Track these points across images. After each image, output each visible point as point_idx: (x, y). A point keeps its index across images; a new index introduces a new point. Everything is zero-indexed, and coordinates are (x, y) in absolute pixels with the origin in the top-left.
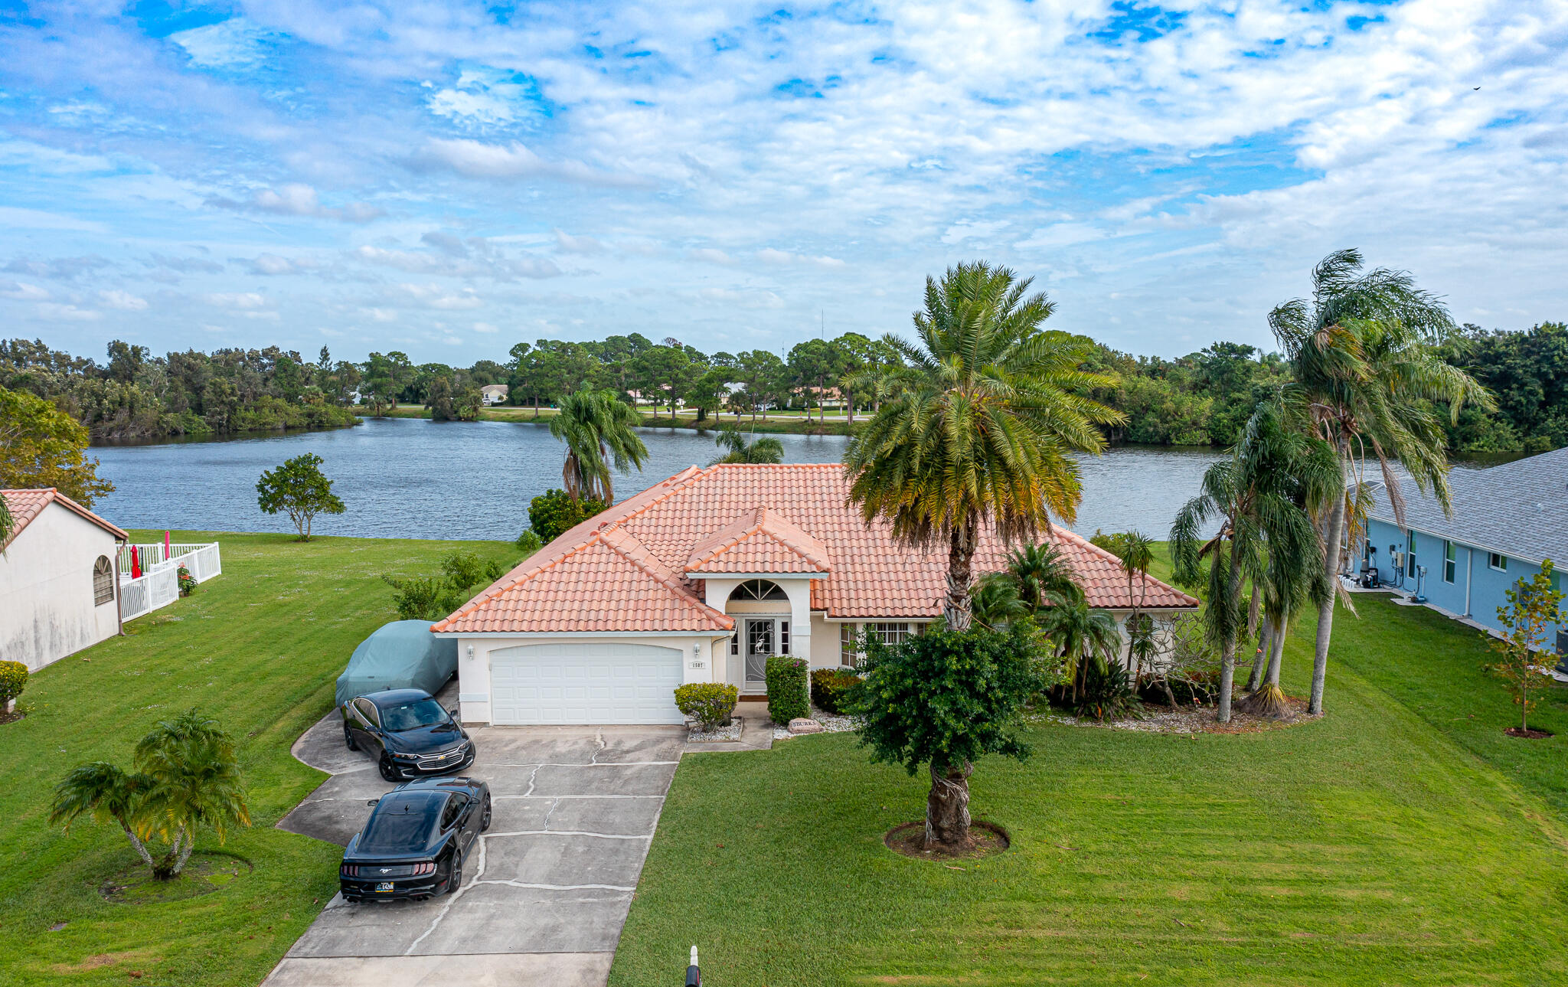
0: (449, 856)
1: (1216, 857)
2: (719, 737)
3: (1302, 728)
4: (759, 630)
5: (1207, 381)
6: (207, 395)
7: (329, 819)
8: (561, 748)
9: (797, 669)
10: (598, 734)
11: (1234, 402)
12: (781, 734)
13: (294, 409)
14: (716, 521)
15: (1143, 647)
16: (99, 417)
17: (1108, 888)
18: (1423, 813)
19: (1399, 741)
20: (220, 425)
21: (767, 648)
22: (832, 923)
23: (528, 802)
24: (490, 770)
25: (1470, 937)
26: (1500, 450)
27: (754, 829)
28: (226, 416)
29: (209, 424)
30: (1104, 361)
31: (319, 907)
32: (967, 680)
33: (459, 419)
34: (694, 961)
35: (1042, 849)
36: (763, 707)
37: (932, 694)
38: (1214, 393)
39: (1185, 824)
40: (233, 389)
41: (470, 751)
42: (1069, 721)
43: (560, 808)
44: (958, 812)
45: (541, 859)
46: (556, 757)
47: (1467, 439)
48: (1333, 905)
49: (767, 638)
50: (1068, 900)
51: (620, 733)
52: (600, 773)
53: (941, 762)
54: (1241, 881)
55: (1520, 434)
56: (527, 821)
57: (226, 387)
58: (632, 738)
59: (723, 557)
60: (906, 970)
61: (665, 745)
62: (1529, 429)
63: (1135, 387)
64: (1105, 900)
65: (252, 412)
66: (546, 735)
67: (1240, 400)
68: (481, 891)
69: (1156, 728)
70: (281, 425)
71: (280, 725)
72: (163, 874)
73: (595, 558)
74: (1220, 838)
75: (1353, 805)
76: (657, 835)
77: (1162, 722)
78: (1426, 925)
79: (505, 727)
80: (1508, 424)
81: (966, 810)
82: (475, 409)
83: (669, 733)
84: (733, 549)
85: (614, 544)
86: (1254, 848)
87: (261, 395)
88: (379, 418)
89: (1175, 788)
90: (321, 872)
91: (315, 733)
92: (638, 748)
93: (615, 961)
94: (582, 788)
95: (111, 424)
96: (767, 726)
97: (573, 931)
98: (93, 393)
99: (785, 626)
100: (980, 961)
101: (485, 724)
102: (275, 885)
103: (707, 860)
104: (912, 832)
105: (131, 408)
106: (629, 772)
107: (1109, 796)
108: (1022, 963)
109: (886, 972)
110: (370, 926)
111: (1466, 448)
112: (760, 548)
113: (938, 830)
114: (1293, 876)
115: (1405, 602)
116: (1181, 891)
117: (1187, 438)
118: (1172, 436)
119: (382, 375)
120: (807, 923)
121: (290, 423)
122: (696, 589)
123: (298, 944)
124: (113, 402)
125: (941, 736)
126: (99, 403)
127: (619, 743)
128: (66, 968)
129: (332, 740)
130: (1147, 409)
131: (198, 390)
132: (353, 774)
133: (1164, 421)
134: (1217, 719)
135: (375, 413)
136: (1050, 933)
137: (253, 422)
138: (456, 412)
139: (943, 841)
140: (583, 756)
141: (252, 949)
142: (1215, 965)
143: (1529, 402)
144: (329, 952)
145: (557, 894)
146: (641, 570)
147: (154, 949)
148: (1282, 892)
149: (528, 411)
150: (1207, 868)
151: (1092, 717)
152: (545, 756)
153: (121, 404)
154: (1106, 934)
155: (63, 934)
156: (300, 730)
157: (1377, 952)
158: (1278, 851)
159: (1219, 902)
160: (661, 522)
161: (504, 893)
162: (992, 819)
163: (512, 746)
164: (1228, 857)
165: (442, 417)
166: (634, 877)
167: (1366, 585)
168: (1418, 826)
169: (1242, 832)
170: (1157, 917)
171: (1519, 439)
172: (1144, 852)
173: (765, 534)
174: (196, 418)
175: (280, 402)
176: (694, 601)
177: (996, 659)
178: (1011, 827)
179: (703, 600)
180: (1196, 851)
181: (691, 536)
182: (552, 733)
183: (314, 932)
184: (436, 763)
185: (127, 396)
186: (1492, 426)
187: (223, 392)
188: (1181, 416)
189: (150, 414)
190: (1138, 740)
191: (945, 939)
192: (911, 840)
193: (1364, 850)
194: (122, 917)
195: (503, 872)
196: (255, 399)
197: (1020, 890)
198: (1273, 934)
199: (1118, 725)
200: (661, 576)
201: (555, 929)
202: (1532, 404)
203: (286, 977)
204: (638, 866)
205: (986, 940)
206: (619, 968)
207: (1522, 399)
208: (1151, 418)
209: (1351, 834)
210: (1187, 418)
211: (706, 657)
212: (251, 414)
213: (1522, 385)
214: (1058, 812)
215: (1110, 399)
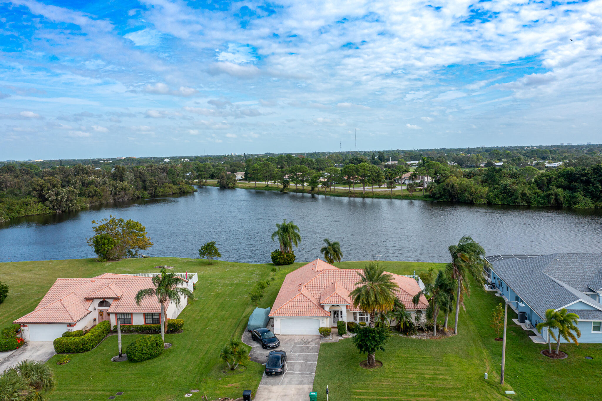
0: (283, 367)
1: (420, 369)
2: (328, 339)
3: (450, 338)
4: (336, 313)
5: (487, 180)
6: (148, 184)
7: (256, 357)
8: (296, 341)
9: (343, 324)
10: (303, 337)
11: (495, 189)
12: (340, 338)
13: (175, 187)
14: (326, 285)
15: (417, 319)
16: (115, 194)
17: (398, 375)
18: (464, 360)
19: (470, 342)
20: (152, 194)
21: (337, 316)
22: (349, 381)
23: (292, 355)
24: (283, 346)
25: (458, 386)
26: (586, 208)
27: (336, 361)
28: (154, 191)
29: (149, 194)
30: (451, 172)
31: (262, 376)
32: (374, 338)
33: (229, 188)
34: (327, 388)
35: (388, 367)
36: (336, 330)
37: (367, 340)
38: (489, 185)
39: (416, 361)
40: (156, 181)
41: (279, 343)
42: (401, 335)
43: (299, 356)
44: (373, 360)
45: (297, 367)
46: (295, 343)
47: (575, 204)
48: (437, 379)
49: (337, 314)
50: (390, 377)
51: (307, 337)
52: (305, 348)
53: (369, 352)
54: (422, 374)
56: (293, 359)
57: (154, 181)
58: (310, 338)
59: (328, 300)
60: (361, 389)
61: (317, 341)
62: (597, 200)
63: (461, 183)
64: (397, 377)
65: (162, 189)
66: (292, 337)
67: (497, 188)
68: (288, 373)
69: (419, 337)
70: (171, 193)
71: (236, 334)
72: (232, 369)
73: (301, 298)
74: (422, 365)
75: (451, 358)
76: (318, 362)
77: (421, 336)
78: (451, 383)
79: (283, 335)
80: (589, 198)
81: (374, 359)
82: (234, 184)
83: (317, 337)
84: (330, 298)
85: (304, 294)
86: (428, 367)
87: (165, 182)
88: (201, 186)
89: (418, 353)
90: (259, 369)
91: (244, 336)
92: (312, 341)
93: (313, 387)
94: (302, 351)
95: (119, 196)
96: (338, 335)
97: (305, 381)
98: (113, 186)
99: (341, 312)
100: (373, 388)
101: (279, 335)
102: (253, 372)
103: (327, 368)
104: (365, 362)
105: (125, 191)
106: (310, 347)
107: (404, 355)
108: (380, 388)
109: (358, 389)
110: (271, 380)
111: (574, 207)
112: (336, 297)
113: (369, 363)
114: (432, 373)
115: (497, 295)
116: (411, 376)
117: (478, 202)
118: (474, 201)
119: (201, 171)
120: (345, 381)
121: (174, 192)
122: (323, 307)
123: (261, 383)
124: (119, 189)
125: (369, 349)
126: (115, 189)
127: (307, 340)
128: (226, 386)
129: (249, 338)
130: (465, 190)
131: (144, 181)
132: (256, 347)
133: (471, 195)
134: (433, 335)
135: (200, 184)
136: (385, 383)
137: (162, 192)
138: (228, 185)
139: (370, 365)
140: (301, 343)
141: (254, 383)
142: (411, 389)
143: (596, 190)
144: (266, 384)
145: (302, 374)
146: (311, 301)
147: (238, 383)
148: (428, 376)
149: (252, 184)
150: (417, 371)
151: (407, 335)
152: (293, 343)
153: (122, 189)
154: (395, 384)
155: (222, 380)
156: (241, 335)
157: (440, 388)
158: (432, 368)
159: (417, 378)
160: (313, 285)
161: (292, 374)
162: (380, 360)
163: (286, 340)
164: (422, 369)
165: (223, 187)
166: (314, 371)
167: (491, 288)
168: (461, 363)
169: (427, 364)
170: (405, 380)
171: (593, 203)
172: (407, 368)
173: (337, 294)
174: (144, 192)
175: (171, 185)
176: (322, 309)
177: (378, 333)
178: (383, 362)
179: (324, 309)
180: (416, 368)
181: (320, 289)
182: (293, 337)
183: (262, 381)
184: (274, 346)
185: (124, 186)
186: (584, 199)
187: (153, 183)
188: (477, 194)
189: (131, 192)
190: (414, 341)
191: (368, 384)
192: (365, 364)
193: (448, 368)
194: (230, 377)
195: (291, 370)
196: (163, 184)
197: (382, 375)
198: (424, 384)
199: (412, 336)
200: (315, 303)
201: (302, 381)
202: (597, 191)
203: (261, 388)
204: (315, 369)
205: (375, 384)
206: (314, 388)
207: (593, 189)
208: (467, 194)
209: (449, 365)
210: (479, 194)
211: (325, 321)
212: (162, 190)
213: (593, 184)
214: (393, 359)
215: (452, 187)
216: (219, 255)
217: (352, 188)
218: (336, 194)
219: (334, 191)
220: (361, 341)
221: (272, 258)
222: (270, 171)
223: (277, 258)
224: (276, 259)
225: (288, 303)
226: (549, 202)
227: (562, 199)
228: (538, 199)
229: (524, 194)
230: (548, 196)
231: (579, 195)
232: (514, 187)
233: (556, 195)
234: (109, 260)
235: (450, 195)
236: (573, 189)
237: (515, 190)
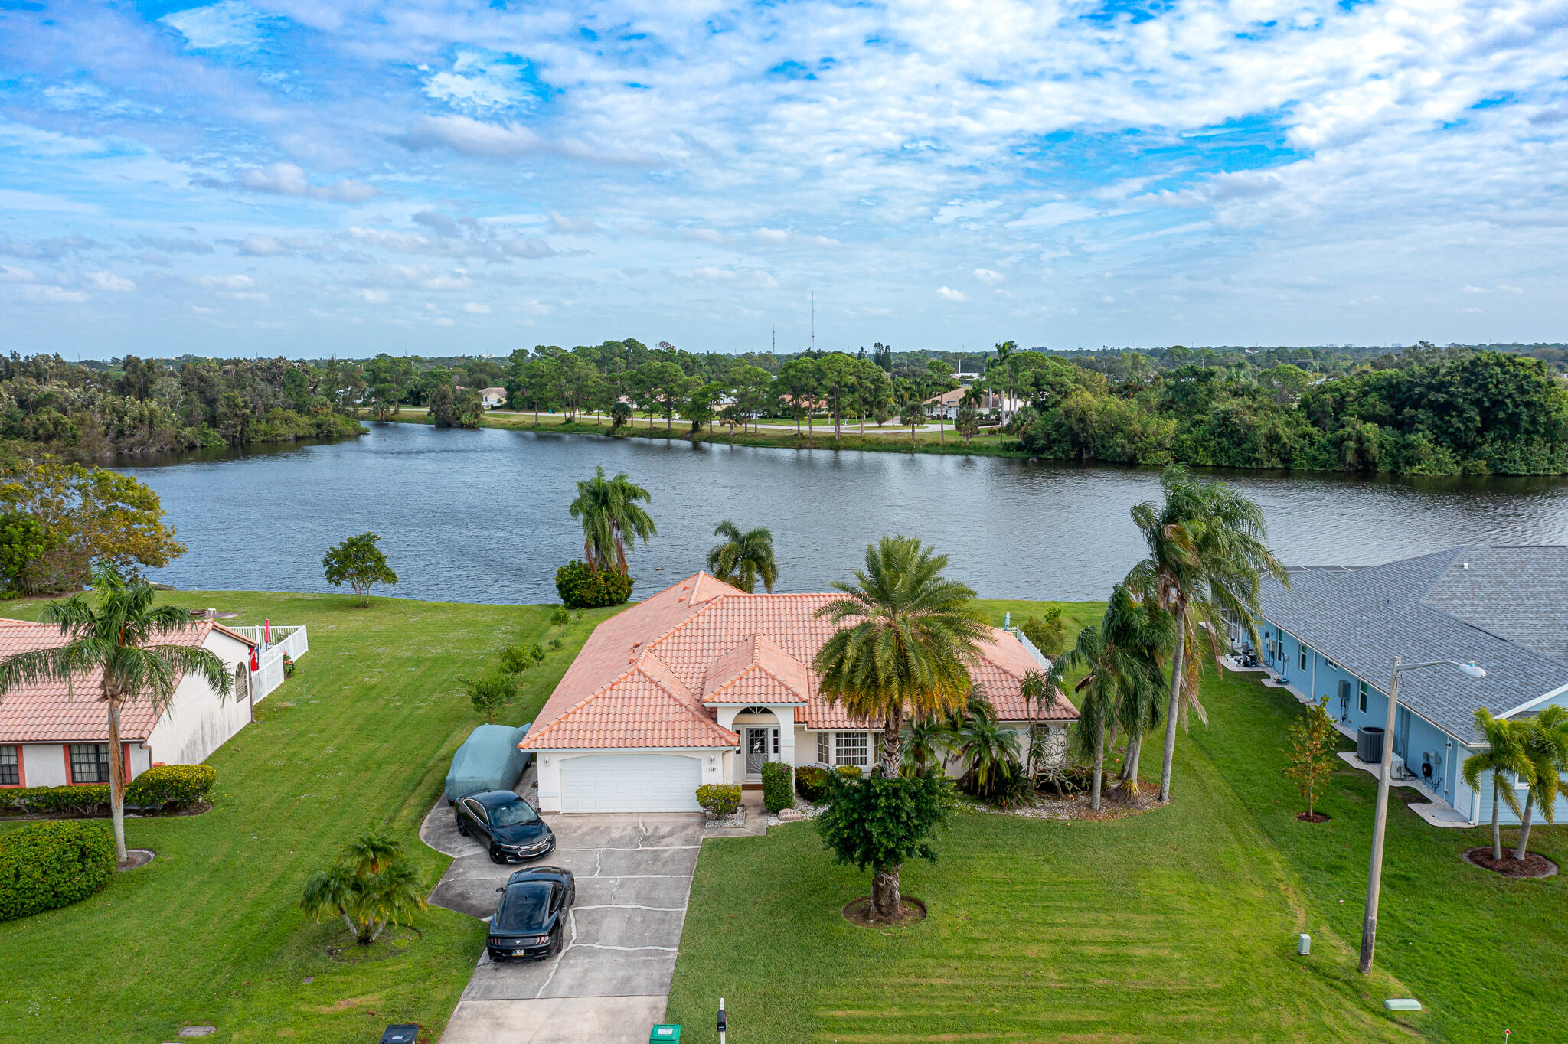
0: (557, 927)
1: (1062, 925)
2: (729, 824)
3: (1150, 814)
4: (756, 736)
5: (1172, 401)
6: (221, 408)
7: (461, 895)
8: (616, 834)
9: (783, 772)
10: (640, 820)
11: (1196, 424)
12: (773, 821)
13: (304, 420)
14: (723, 646)
15: (1037, 753)
16: (121, 433)
17: (986, 949)
18: (1212, 888)
19: (1219, 825)
20: (234, 437)
21: (762, 749)
22: (806, 974)
23: (598, 881)
24: (567, 853)
25: (1209, 983)
26: (1439, 474)
27: (755, 903)
28: (239, 428)
29: (223, 436)
30: (1076, 381)
31: (474, 964)
32: (894, 813)
33: (461, 426)
34: (722, 1007)
35: (948, 919)
36: (759, 795)
37: (872, 821)
38: (1179, 414)
39: (1045, 898)
40: (245, 402)
41: (552, 841)
42: (983, 809)
43: (621, 886)
44: (892, 894)
45: (613, 927)
46: (612, 842)
47: (1410, 463)
48: (1129, 960)
49: (762, 741)
50: (958, 957)
51: (656, 819)
52: (646, 857)
53: (878, 864)
54: (1074, 943)
55: (1458, 458)
56: (599, 897)
57: (240, 401)
58: (665, 824)
59: (730, 690)
60: (851, 1007)
61: (689, 831)
62: (1467, 452)
63: (1105, 408)
64: (982, 957)
65: (264, 423)
66: (603, 822)
67: (1202, 421)
68: (577, 952)
69: (1045, 814)
70: (291, 436)
71: (405, 812)
72: (365, 941)
73: (635, 686)
74: (1068, 909)
75: (1165, 882)
76: (690, 908)
77: (1050, 809)
78: (1183, 974)
79: (572, 815)
80: (1448, 447)
81: (897, 893)
82: (477, 416)
83: (692, 820)
84: (737, 683)
85: (648, 674)
86: (1088, 917)
87: (272, 406)
88: (383, 423)
89: (1047, 868)
90: (468, 938)
91: (432, 820)
92: (671, 834)
93: (670, 1002)
94: (633, 869)
95: (132, 440)
96: (763, 813)
97: (640, 981)
98: (114, 410)
99: (776, 733)
100: (897, 1001)
101: (556, 813)
102: (441, 949)
103: (724, 928)
104: (862, 905)
105: (151, 424)
106: (665, 855)
107: (1000, 876)
108: (923, 1002)
109: (838, 1008)
110: (509, 978)
111: (1409, 471)
112: (757, 682)
113: (878, 906)
114: (1108, 939)
115: (1269, 683)
116: (1032, 950)
117: (1152, 459)
118: (1139, 456)
119: (385, 381)
120: (790, 974)
121: (300, 434)
122: (712, 714)
123: (466, 991)
124: (133, 419)
125: (878, 851)
126: (120, 419)
127: (656, 829)
128: (325, 1009)
129: (447, 826)
130: (1116, 429)
131: (211, 402)
132: (470, 858)
133: (1131, 441)
134: (1090, 806)
135: (378, 418)
136: (943, 981)
137: (265, 433)
138: (458, 419)
139: (882, 913)
140: (631, 841)
141: (440, 995)
142: (1041, 1002)
143: (1467, 428)
144: (487, 995)
145: (627, 954)
146: (670, 696)
147: (377, 996)
148: (1097, 951)
149: (527, 417)
150: (1053, 933)
151: (1001, 807)
152: (604, 842)
153: (141, 421)
154: (979, 982)
155: (314, 985)
156: (421, 817)
157: (1145, 993)
158: (1104, 919)
159: (1055, 959)
160: (681, 647)
161: (592, 953)
162: (917, 895)
163: (579, 832)
164: (1070, 925)
165: (445, 423)
166: (676, 940)
167: (1246, 664)
168: (1204, 899)
169: (1084, 904)
170: (1014, 969)
171: (1457, 463)
172: (1015, 921)
173: (761, 670)
174: (211, 431)
175: (291, 413)
176: (710, 722)
177: (914, 796)
178: (928, 902)
179: (715, 720)
180: (1049, 919)
181: (705, 659)
182: (607, 820)
183: (475, 982)
184: (531, 852)
185: (146, 412)
186: (1433, 450)
187: (236, 405)
188: (1147, 438)
189: (169, 430)
190: (1027, 826)
191: (877, 985)
192: (861, 911)
193: (1161, 918)
194: (349, 973)
195: (588, 937)
196: (267, 411)
197: (928, 950)
198: (1085, 981)
199: (1018, 812)
200: (685, 702)
201: (629, 979)
202: (1470, 430)
203: (464, 1013)
204: (678, 932)
205: (902, 986)
206: (673, 1007)
207: (1461, 425)
208: (1119, 438)
209: (1159, 907)
210: (1153, 439)
211: (718, 764)
212: (263, 426)
213: (1461, 412)
214: (962, 889)
215: (1081, 420)
216: (390, 577)
217: (805, 429)
218: (757, 440)
219: (755, 434)
220: (850, 826)
221: (560, 586)
222: (578, 379)
223: (575, 586)
224: (571, 590)
225: (589, 704)
226: (1341, 459)
227: (1375, 450)
228: (1313, 451)
229: (1274, 438)
230: (1339, 443)
231: (1421, 439)
232: (1248, 418)
233: (1360, 439)
234: (28, 593)
235: (1075, 442)
236: (1404, 426)
237: (1250, 428)
